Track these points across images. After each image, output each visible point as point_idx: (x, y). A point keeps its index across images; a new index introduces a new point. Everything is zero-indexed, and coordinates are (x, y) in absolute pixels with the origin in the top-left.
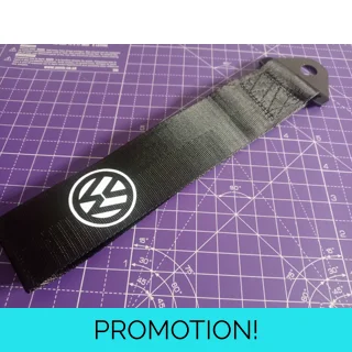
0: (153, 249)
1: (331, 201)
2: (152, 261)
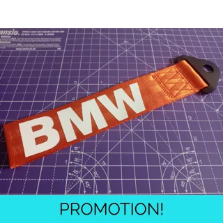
0: (82, 153)
1: (188, 120)
2: (82, 160)
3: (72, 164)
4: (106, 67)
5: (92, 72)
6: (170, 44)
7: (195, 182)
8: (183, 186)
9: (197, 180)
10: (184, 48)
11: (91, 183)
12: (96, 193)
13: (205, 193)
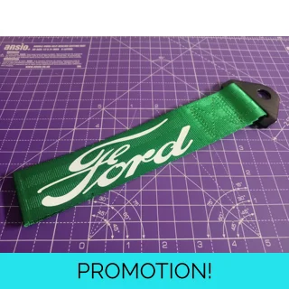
1: (239, 150)
2: (109, 199)
3: (97, 204)
4: (138, 88)
5: (120, 94)
6: (215, 59)
7: (248, 225)
8: (234, 229)
9: (250, 223)
10: (233, 64)
12: (126, 238)
13: (261, 237)
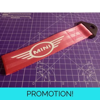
0: (43, 63)
1: (89, 50)
2: (43, 66)
3: (38, 68)
4: (52, 26)
5: (45, 28)
6: (80, 17)
7: (93, 77)
8: (87, 78)
9: (93, 76)
10: (86, 19)
11: (47, 76)
12: (49, 81)
13: (97, 81)
